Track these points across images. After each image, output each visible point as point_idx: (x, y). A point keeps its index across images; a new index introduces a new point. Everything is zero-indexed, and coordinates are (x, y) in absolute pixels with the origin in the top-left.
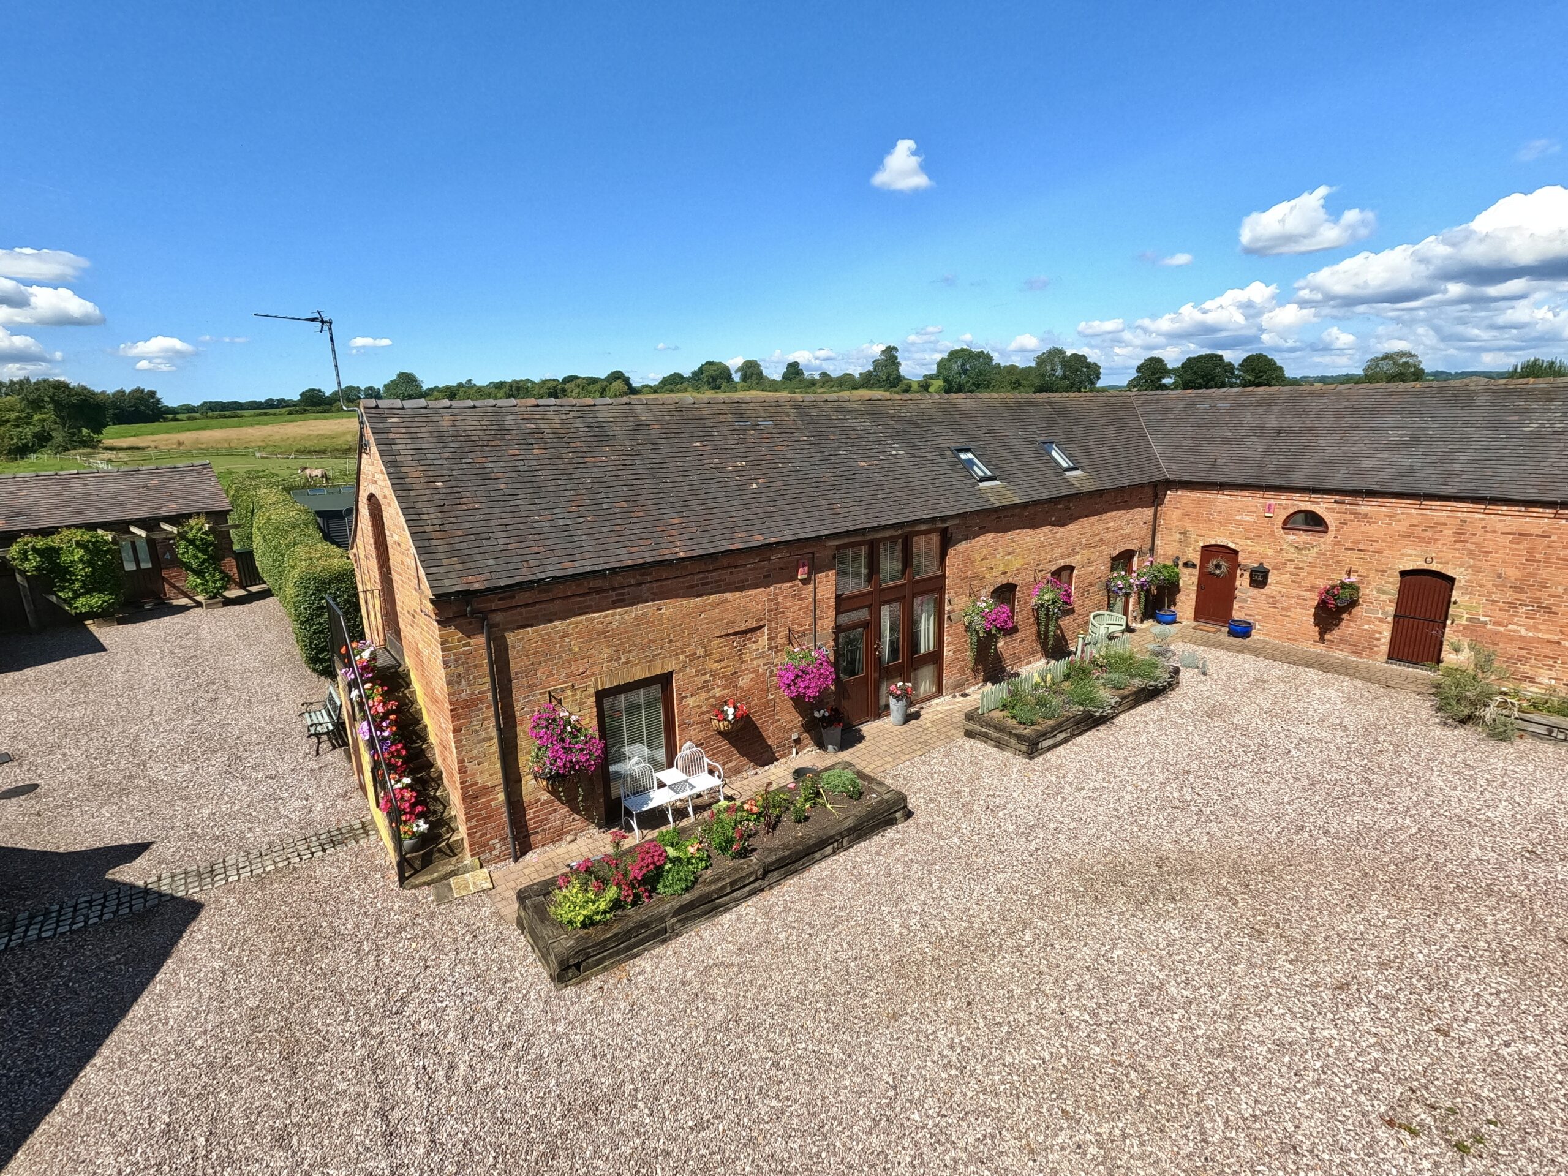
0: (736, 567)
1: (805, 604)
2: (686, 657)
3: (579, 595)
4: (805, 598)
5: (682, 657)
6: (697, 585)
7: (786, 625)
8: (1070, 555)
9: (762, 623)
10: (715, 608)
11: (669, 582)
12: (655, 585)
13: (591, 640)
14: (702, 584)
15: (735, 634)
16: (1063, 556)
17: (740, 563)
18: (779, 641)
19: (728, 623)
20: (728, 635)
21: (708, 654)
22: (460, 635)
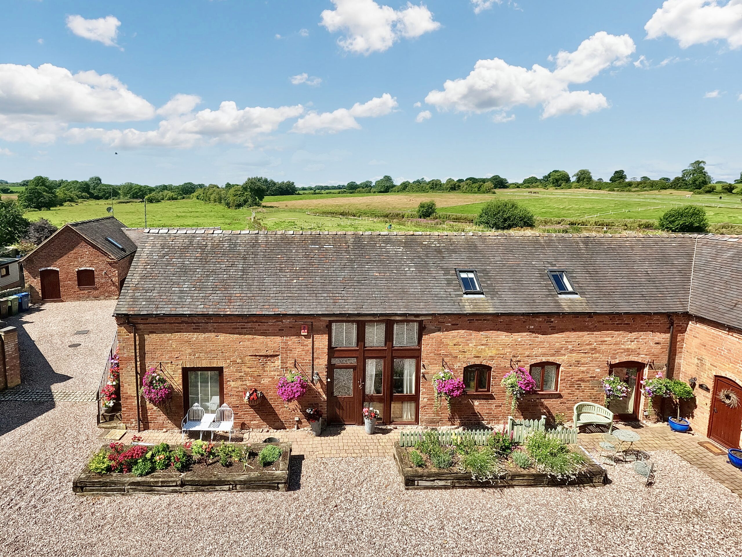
0: (261, 322)
1: (307, 348)
2: (231, 362)
3: (178, 323)
4: (307, 345)
5: (228, 361)
6: (239, 328)
7: (293, 358)
8: (553, 355)
9: (277, 353)
10: (248, 341)
11: (223, 324)
12: (215, 324)
13: (182, 344)
14: (242, 328)
15: (260, 356)
16: (544, 355)
17: (263, 321)
18: (288, 365)
19: (256, 350)
20: (256, 356)
21: (243, 363)
22: (125, 331)
